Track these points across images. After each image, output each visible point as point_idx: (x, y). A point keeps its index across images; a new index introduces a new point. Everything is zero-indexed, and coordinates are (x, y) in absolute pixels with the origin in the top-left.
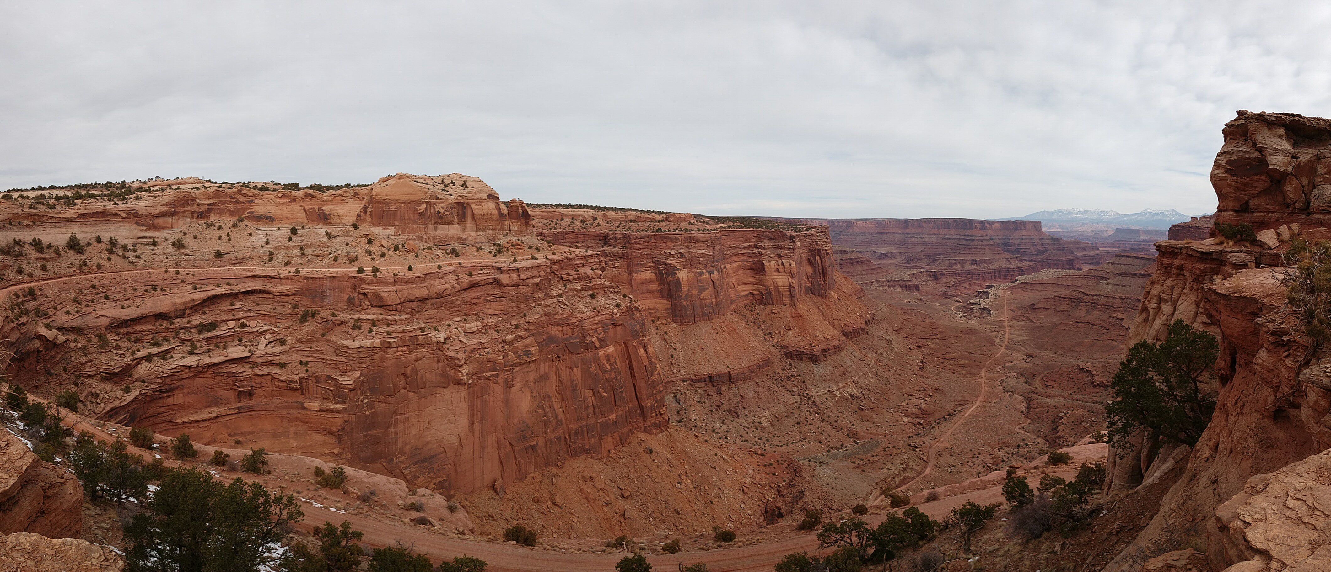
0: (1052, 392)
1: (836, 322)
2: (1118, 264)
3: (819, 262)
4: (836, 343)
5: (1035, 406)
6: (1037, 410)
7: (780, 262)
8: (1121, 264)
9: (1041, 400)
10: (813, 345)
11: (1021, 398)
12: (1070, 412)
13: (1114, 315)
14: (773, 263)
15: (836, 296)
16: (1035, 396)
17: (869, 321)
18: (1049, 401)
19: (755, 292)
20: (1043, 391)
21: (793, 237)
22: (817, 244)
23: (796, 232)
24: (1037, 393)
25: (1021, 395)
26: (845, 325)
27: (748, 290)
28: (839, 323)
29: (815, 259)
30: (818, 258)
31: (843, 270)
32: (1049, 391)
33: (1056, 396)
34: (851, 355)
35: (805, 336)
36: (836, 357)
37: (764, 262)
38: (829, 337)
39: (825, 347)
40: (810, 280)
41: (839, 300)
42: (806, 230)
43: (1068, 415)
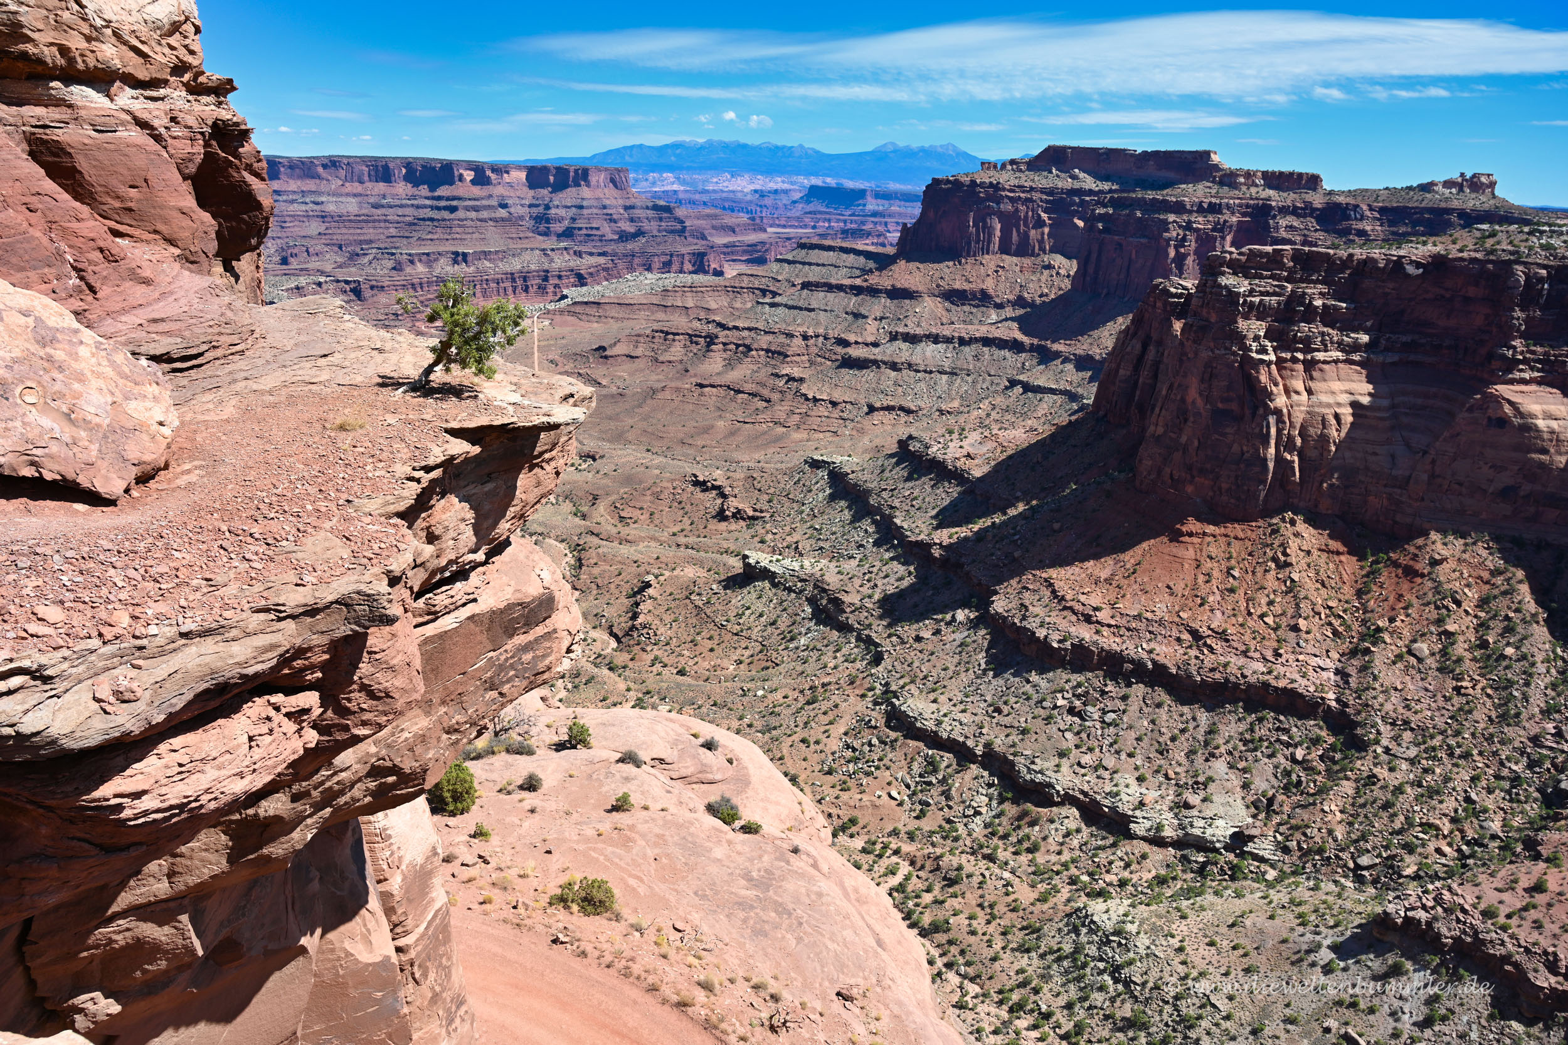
0: (633, 532)
2: (804, 263)
5: (592, 561)
6: (596, 571)
8: (810, 264)
9: (606, 548)
11: (562, 546)
12: (667, 574)
13: (784, 372)
16: (595, 541)
18: (625, 550)
20: (614, 531)
24: (597, 535)
25: (563, 541)
32: (625, 531)
33: (642, 539)
43: (661, 578)
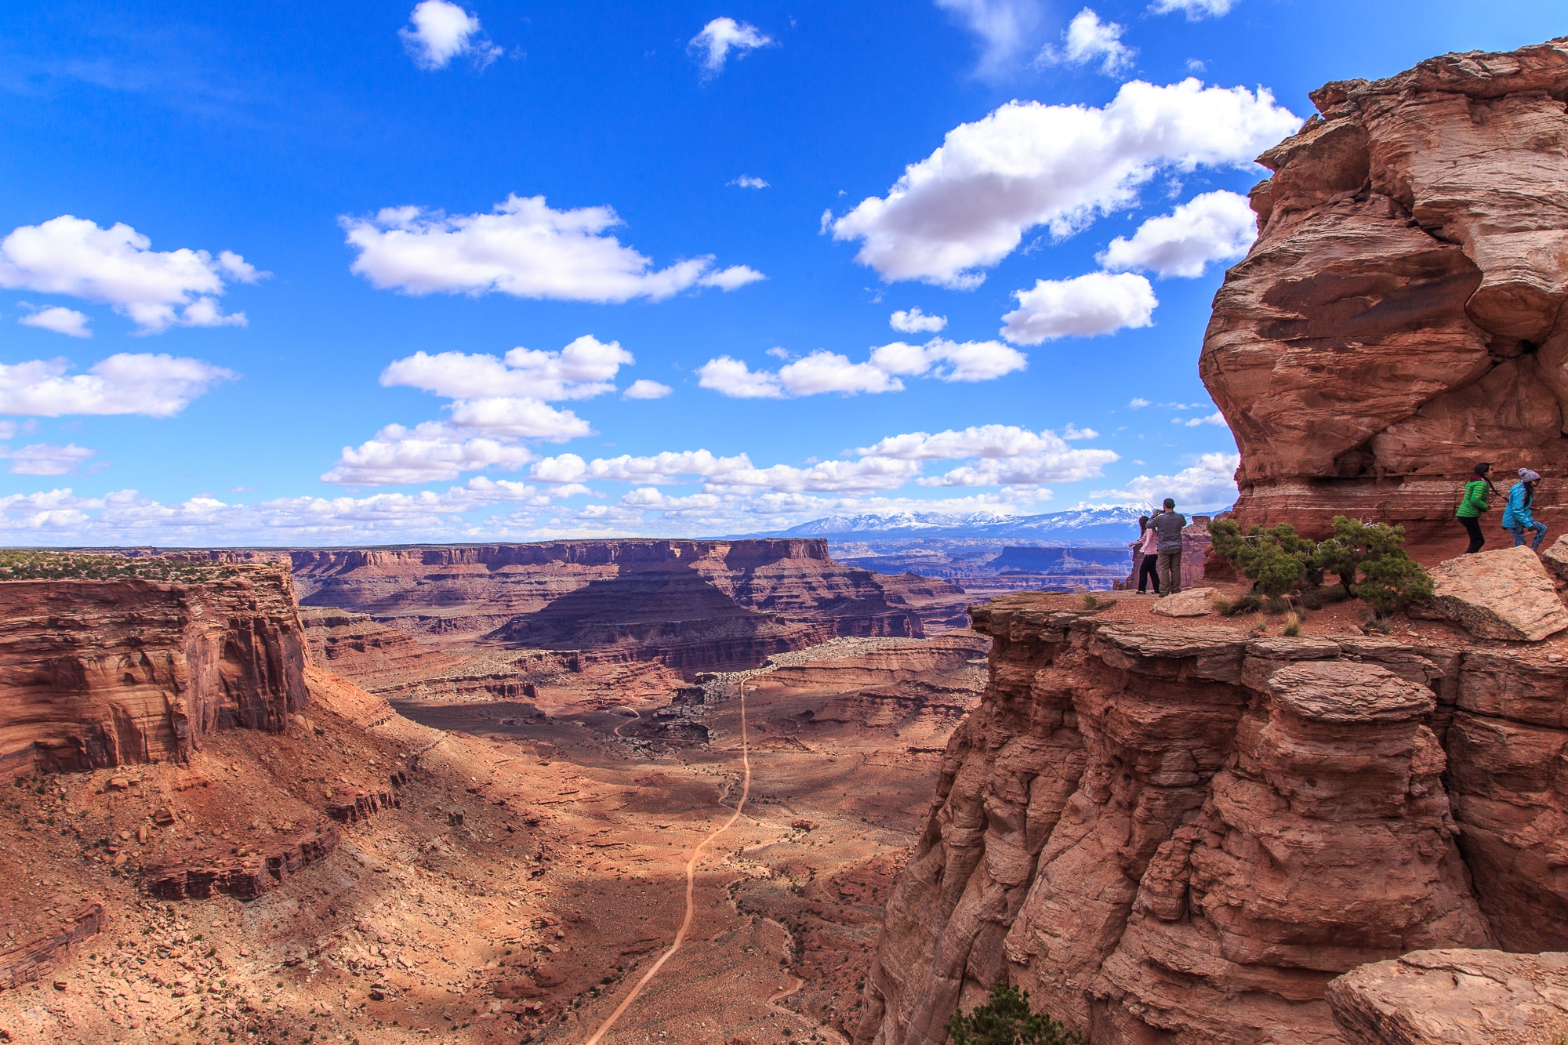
0: (856, 911)
1: (310, 787)
3: (261, 649)
4: (310, 837)
5: (816, 944)
6: (820, 955)
7: (137, 657)
9: (829, 928)
10: (243, 850)
11: (781, 925)
14: (114, 662)
15: (311, 725)
16: (816, 921)
17: (401, 775)
18: (848, 932)
19: (54, 741)
20: (835, 910)
21: (182, 593)
22: (252, 607)
23: (191, 581)
24: (819, 914)
25: (781, 920)
26: (336, 791)
27: (28, 738)
28: (318, 789)
29: (248, 641)
30: (255, 640)
31: (333, 663)
32: (848, 910)
33: (866, 920)
34: (353, 863)
35: (218, 831)
36: (308, 872)
37: (84, 661)
38: (288, 826)
39: (275, 854)
40: (235, 693)
41: (319, 733)
42: (221, 574)
